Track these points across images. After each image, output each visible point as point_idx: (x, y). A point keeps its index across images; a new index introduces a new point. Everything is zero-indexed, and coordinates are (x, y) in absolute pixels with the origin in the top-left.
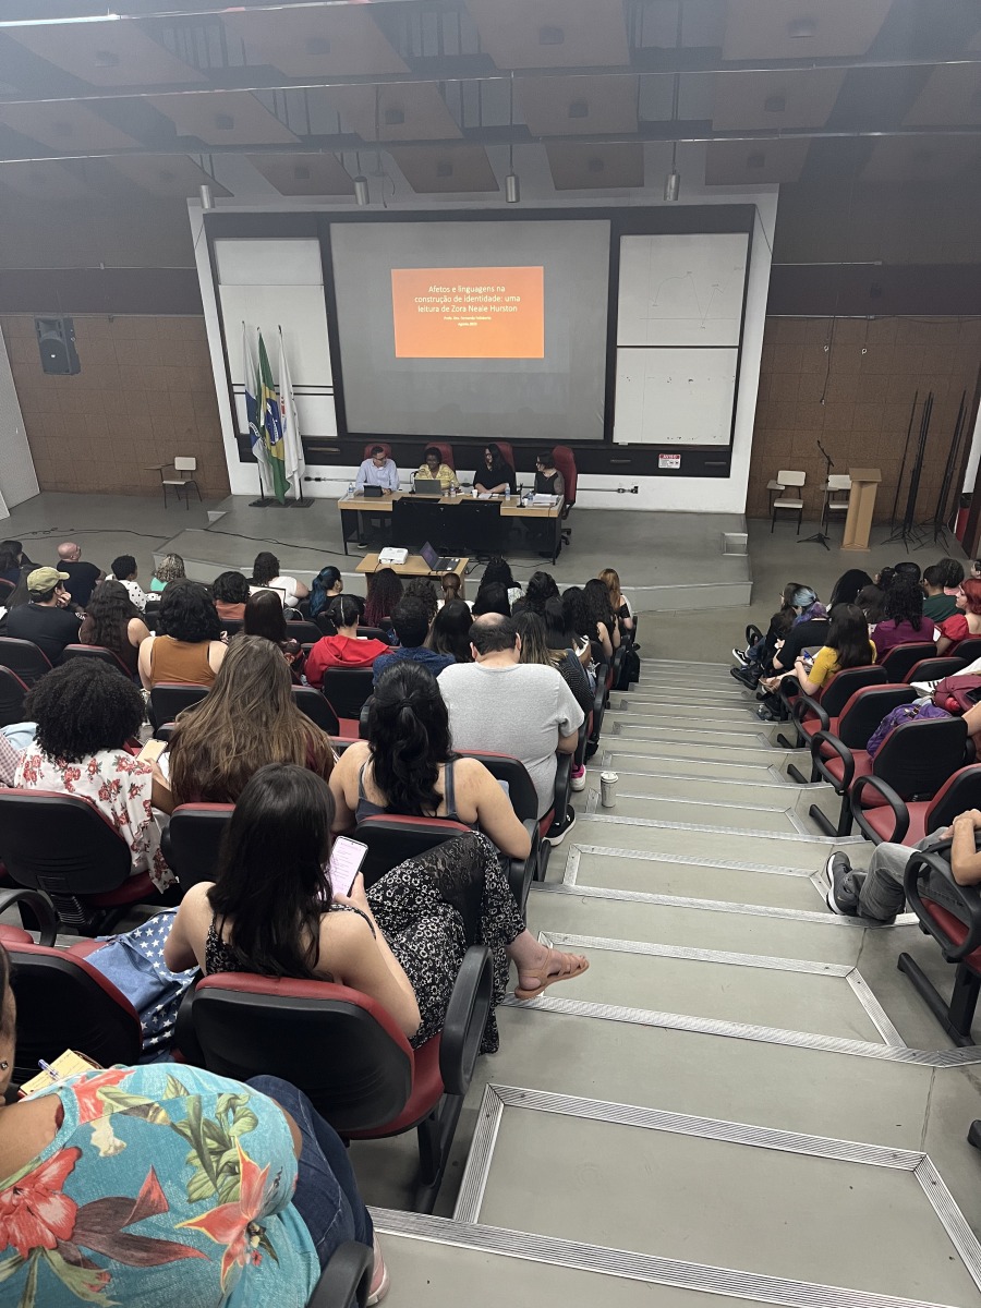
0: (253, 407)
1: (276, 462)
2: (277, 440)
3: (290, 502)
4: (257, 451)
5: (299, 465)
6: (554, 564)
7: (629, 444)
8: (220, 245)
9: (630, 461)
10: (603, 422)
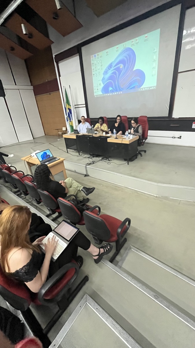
6: (128, 164)
7: (179, 118)
8: (60, 65)
9: (179, 125)
10: (168, 109)
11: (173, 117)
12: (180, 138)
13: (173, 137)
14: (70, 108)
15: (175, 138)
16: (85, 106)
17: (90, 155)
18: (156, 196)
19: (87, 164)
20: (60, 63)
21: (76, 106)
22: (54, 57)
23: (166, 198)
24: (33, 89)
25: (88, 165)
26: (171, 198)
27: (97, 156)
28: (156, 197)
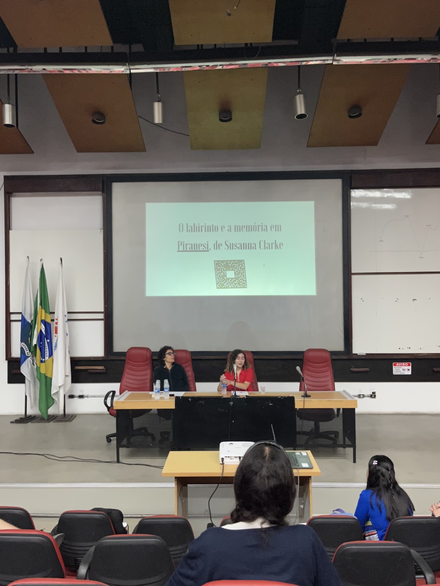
0: (27, 329)
1: (44, 380)
2: (47, 358)
3: (53, 418)
4: (25, 369)
5: (65, 381)
7: (367, 354)
8: (15, 200)
9: (368, 369)
13: (359, 396)
15: (364, 396)
16: (102, 316)
20: (20, 196)
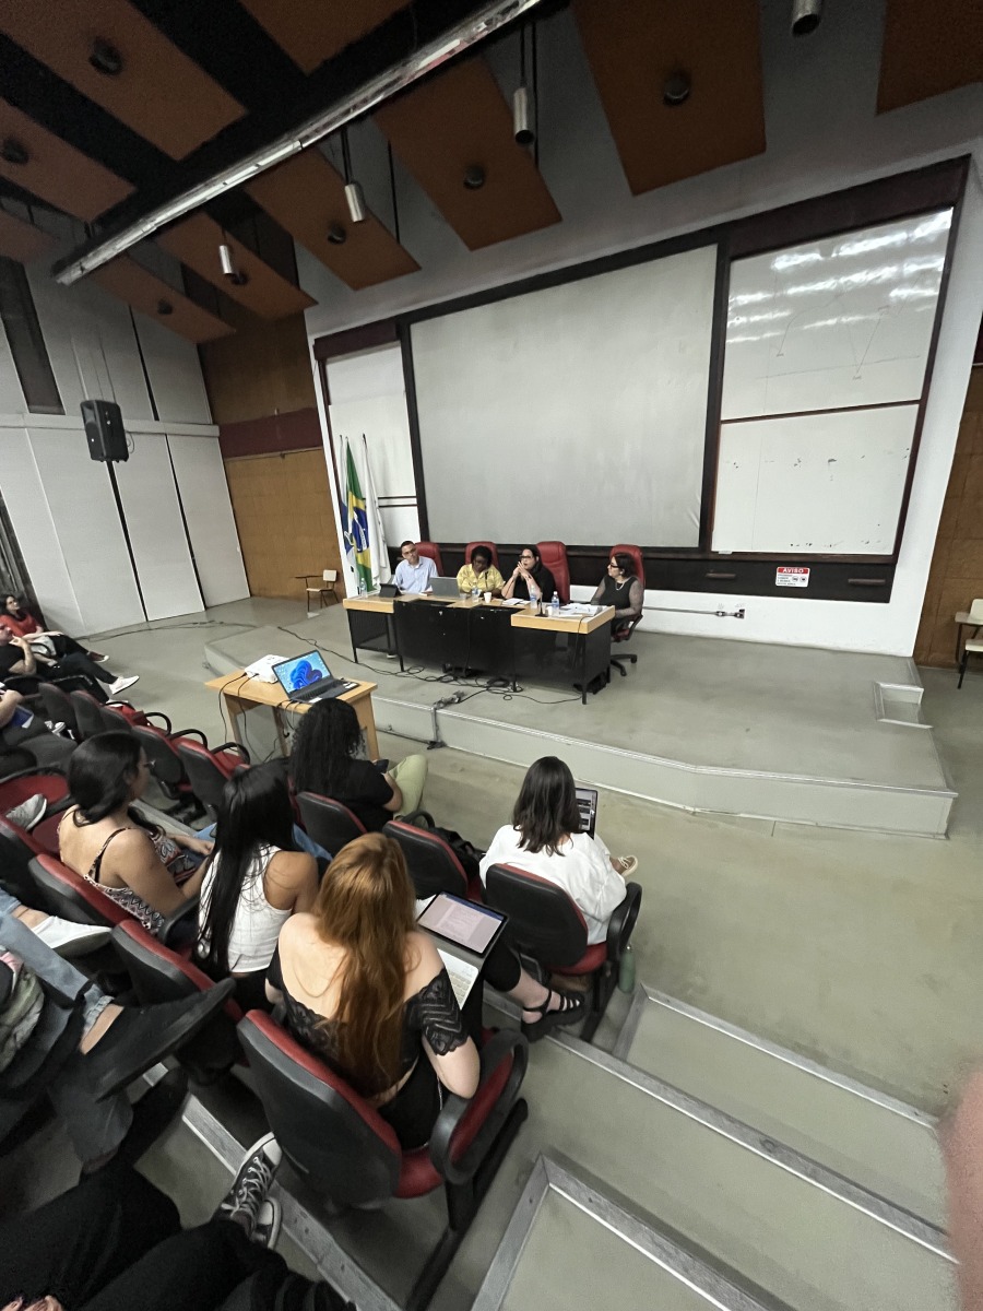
6: (584, 702)
7: (733, 553)
8: (330, 368)
9: (733, 575)
10: (698, 524)
11: (714, 549)
12: (742, 616)
13: (717, 613)
14: (362, 507)
15: (724, 614)
16: (414, 501)
17: (446, 671)
18: (692, 810)
19: (440, 702)
20: (332, 362)
21: (384, 502)
22: (311, 343)
23: (727, 816)
24: (218, 434)
25: (442, 705)
26: (742, 815)
27: (473, 674)
28: (694, 813)
